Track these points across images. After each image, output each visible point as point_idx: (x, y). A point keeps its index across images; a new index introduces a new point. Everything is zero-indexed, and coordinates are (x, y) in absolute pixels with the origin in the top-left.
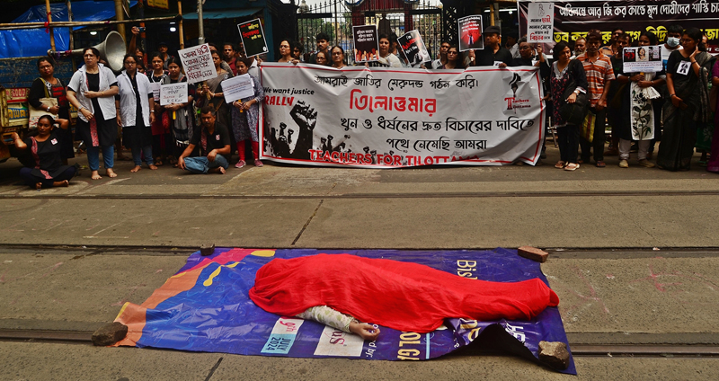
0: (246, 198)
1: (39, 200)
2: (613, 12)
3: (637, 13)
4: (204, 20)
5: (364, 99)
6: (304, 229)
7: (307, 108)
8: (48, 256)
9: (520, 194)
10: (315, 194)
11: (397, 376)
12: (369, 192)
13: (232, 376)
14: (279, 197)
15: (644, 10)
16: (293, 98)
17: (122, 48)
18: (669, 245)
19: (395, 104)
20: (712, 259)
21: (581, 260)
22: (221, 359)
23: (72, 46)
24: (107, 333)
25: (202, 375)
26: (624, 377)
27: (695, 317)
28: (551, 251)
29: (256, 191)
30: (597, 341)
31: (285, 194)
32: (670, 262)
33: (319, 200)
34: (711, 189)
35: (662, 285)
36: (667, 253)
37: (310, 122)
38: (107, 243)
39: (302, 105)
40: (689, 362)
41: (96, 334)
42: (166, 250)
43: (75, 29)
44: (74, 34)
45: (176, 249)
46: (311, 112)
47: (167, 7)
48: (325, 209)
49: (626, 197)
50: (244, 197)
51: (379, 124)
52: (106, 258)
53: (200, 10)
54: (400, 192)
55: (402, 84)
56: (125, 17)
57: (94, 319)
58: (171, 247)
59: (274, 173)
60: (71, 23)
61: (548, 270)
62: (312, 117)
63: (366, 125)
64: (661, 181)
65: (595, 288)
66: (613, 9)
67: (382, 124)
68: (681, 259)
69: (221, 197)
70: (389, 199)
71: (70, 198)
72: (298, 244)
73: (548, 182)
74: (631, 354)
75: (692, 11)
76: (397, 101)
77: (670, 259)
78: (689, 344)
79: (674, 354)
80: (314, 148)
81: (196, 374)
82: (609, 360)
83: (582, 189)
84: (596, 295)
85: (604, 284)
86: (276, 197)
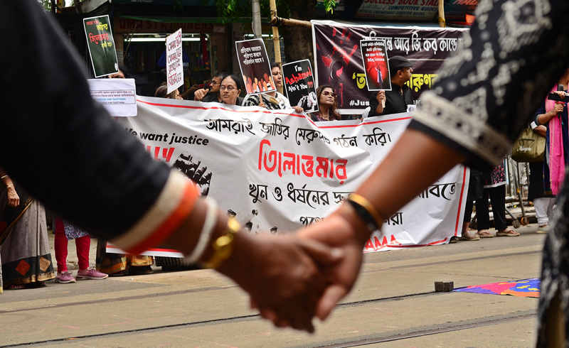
2: (422, 47)
5: (273, 156)
7: (196, 167)
16: (172, 150)
19: (303, 165)
37: (200, 189)
39: (187, 162)
46: (201, 173)
51: (289, 195)
55: (310, 137)
62: (204, 182)
63: (276, 195)
66: (422, 42)
67: (292, 195)
76: (305, 161)
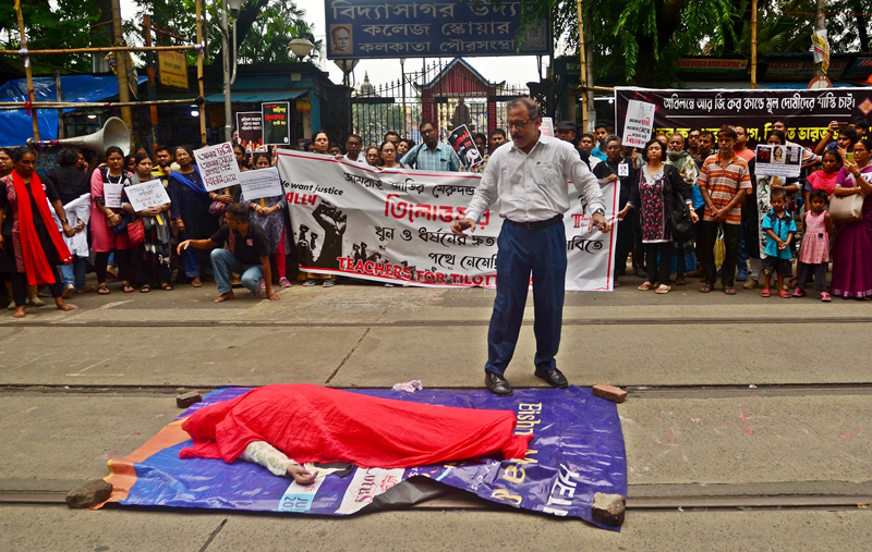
0: (276, 325)
1: (12, 329)
2: (726, 106)
3: (754, 106)
4: (232, 104)
5: (402, 206)
6: (342, 364)
8: (18, 399)
9: (607, 322)
10: (360, 321)
11: (432, 537)
12: (427, 319)
13: (236, 541)
14: (316, 325)
15: (762, 103)
17: (126, 138)
18: (767, 382)
19: (440, 214)
20: (813, 398)
21: (664, 400)
22: (224, 522)
23: (61, 133)
24: (85, 493)
25: (200, 541)
26: (692, 534)
27: (782, 464)
28: (631, 390)
29: (290, 317)
30: (669, 493)
31: (324, 320)
32: (765, 401)
33: (365, 328)
34: (827, 316)
35: (752, 428)
36: (764, 391)
37: (339, 226)
38: (96, 383)
40: (768, 515)
41: (72, 493)
42: (172, 390)
43: (65, 111)
44: (64, 117)
45: (182, 389)
47: (186, 86)
48: (371, 339)
49: (729, 325)
50: (273, 325)
51: (420, 236)
52: (94, 401)
53: (227, 91)
54: (465, 319)
55: (449, 191)
56: (132, 98)
57: (71, 476)
58: (177, 387)
59: (314, 295)
60: (60, 104)
61: (625, 412)
63: (404, 237)
64: (772, 306)
65: (676, 432)
66: (726, 102)
67: (424, 237)
68: (779, 398)
69: (245, 325)
70: (450, 327)
71: (52, 325)
72: (333, 382)
73: (642, 307)
74: (704, 507)
75: (817, 105)
76: (443, 211)
77: (766, 398)
78: (771, 496)
79: (752, 507)
80: (344, 255)
81: (192, 540)
82: (680, 515)
83: (679, 316)
84: (676, 441)
85: (687, 428)
86: (313, 325)
